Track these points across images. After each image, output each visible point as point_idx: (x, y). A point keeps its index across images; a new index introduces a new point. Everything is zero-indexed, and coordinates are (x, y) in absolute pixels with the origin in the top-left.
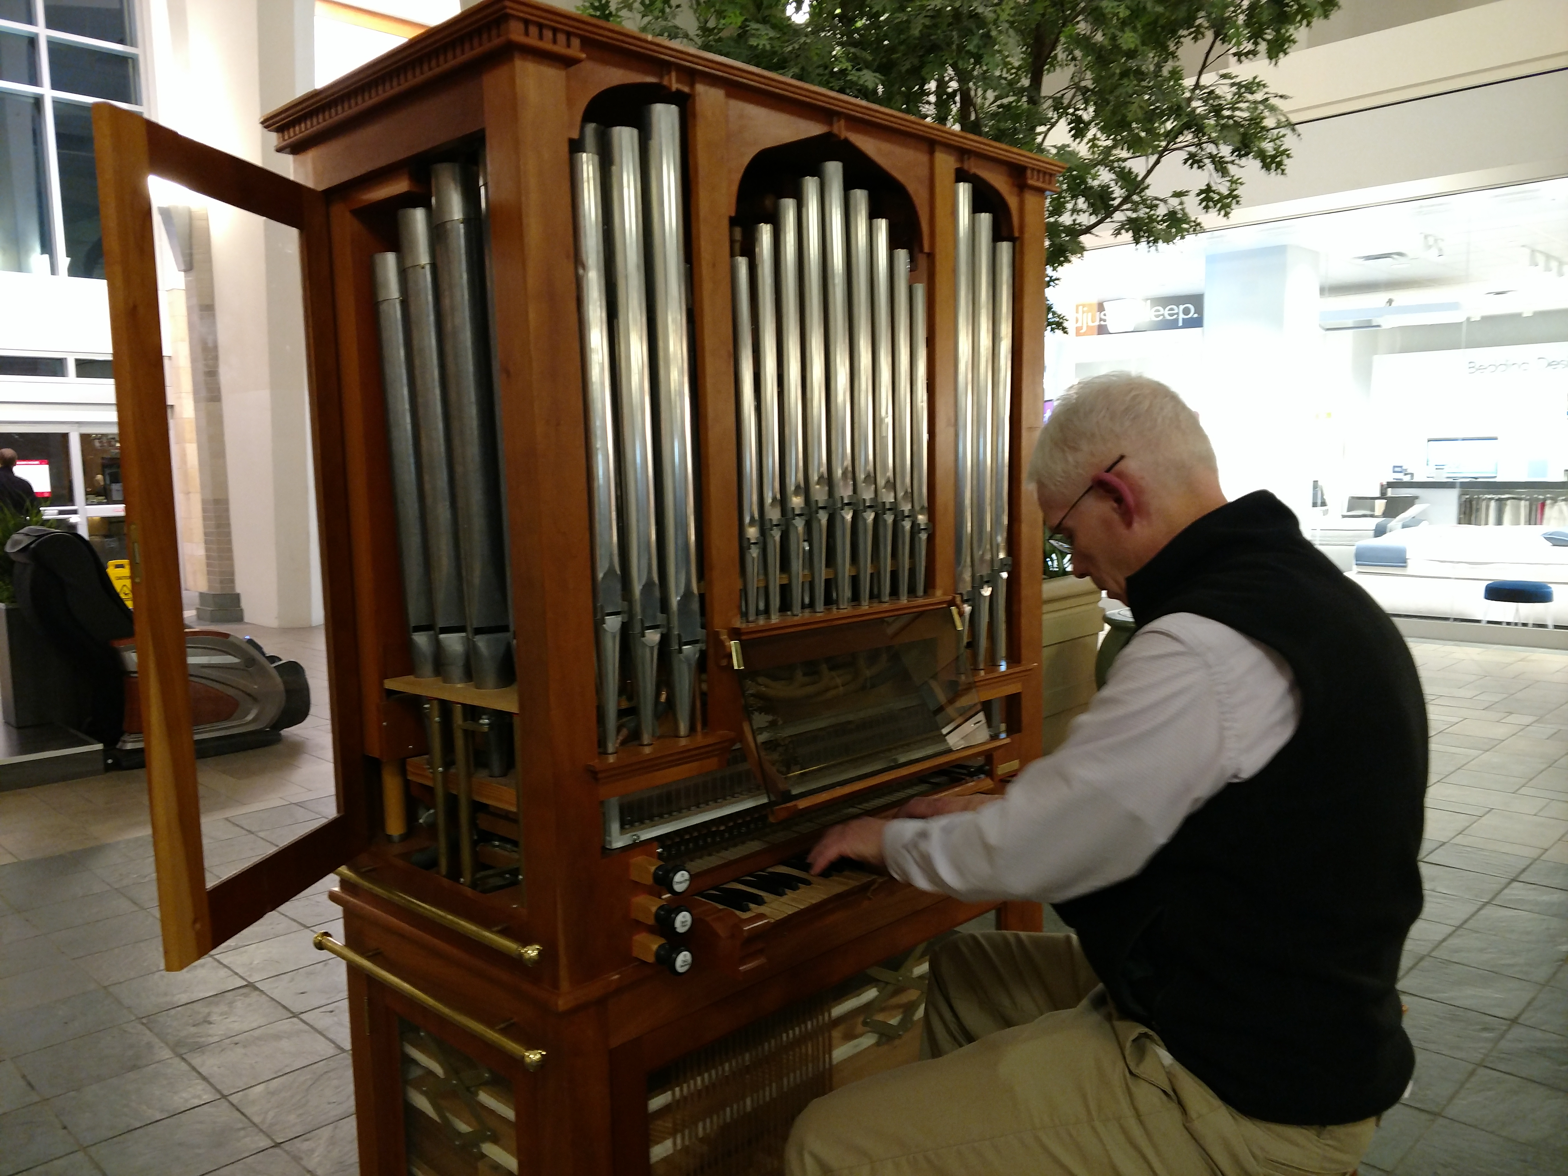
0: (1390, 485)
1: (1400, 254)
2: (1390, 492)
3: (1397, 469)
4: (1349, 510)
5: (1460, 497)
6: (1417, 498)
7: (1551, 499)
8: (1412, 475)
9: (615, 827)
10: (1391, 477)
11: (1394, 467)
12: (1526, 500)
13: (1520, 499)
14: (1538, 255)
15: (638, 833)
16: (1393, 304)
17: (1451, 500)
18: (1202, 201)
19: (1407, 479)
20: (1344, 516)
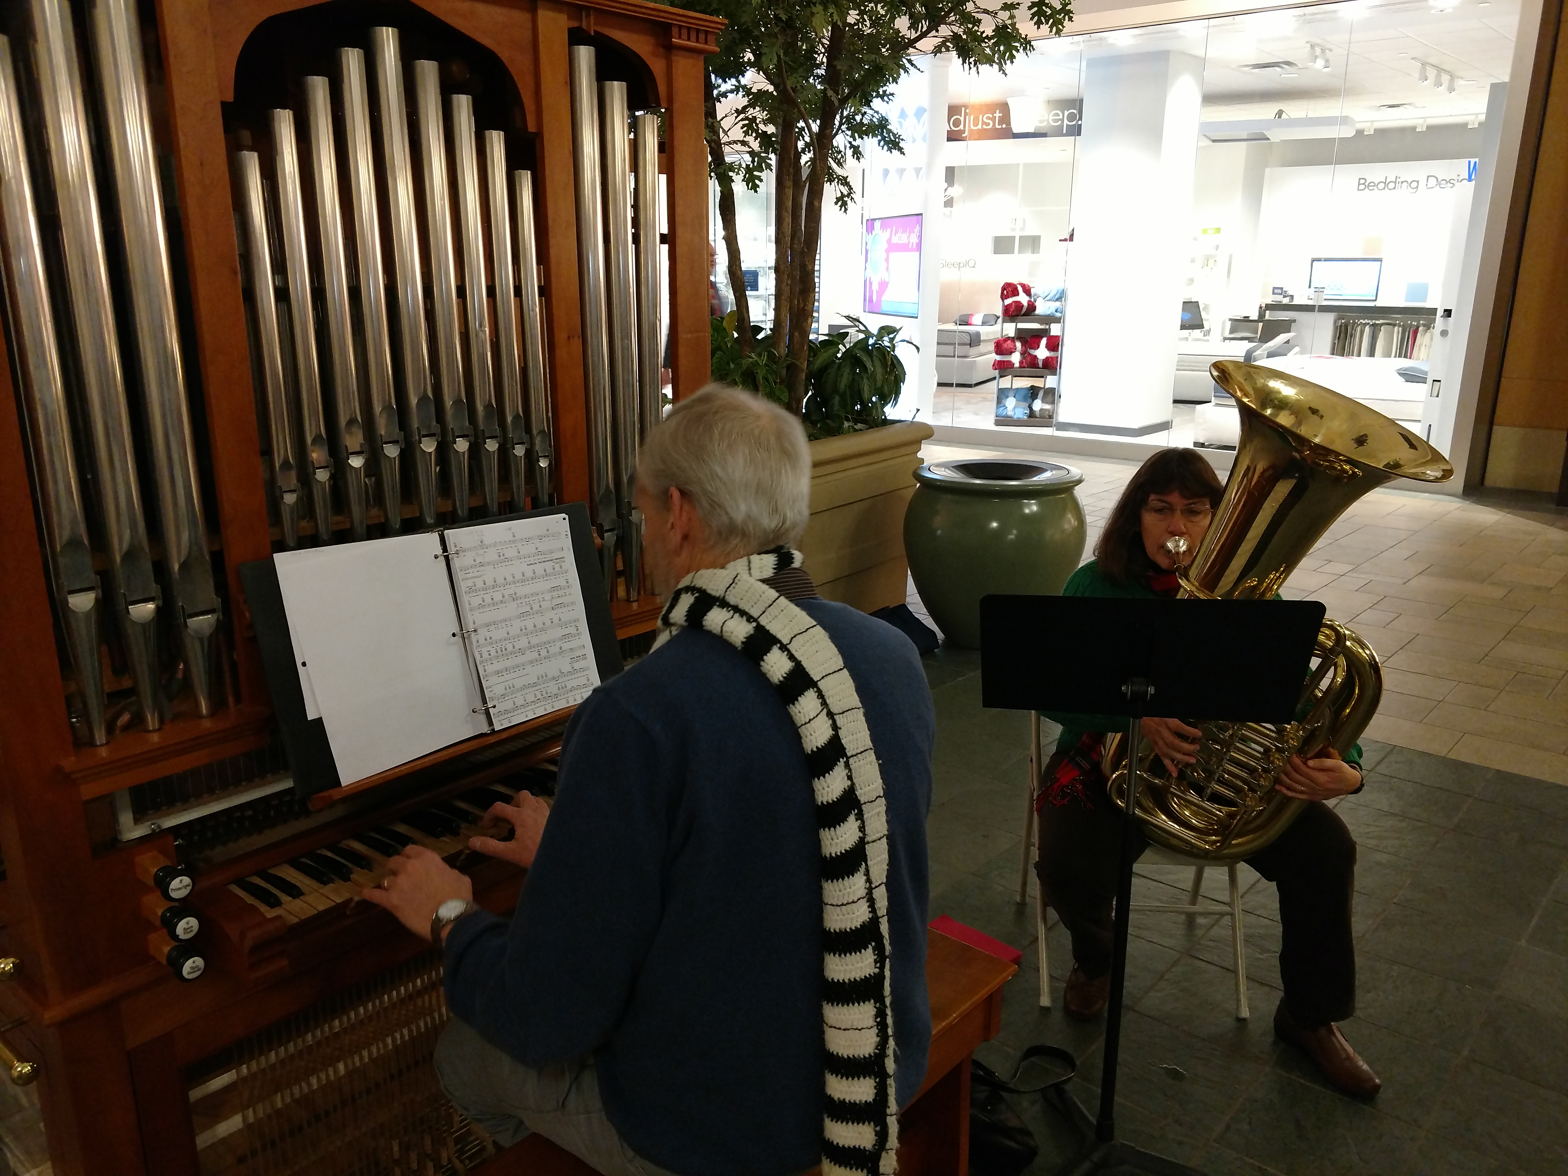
0: (1269, 307)
1: (1288, 63)
2: (1268, 315)
3: (1276, 290)
4: (1231, 332)
5: (1335, 322)
6: (1294, 321)
7: (1424, 325)
8: (1292, 297)
9: (126, 818)
10: (1270, 299)
11: (1274, 288)
12: (1400, 326)
13: (1394, 325)
14: (1428, 68)
15: (159, 822)
16: (1284, 116)
17: (1326, 324)
18: (1033, 15)
19: (1286, 301)
20: (1225, 339)
